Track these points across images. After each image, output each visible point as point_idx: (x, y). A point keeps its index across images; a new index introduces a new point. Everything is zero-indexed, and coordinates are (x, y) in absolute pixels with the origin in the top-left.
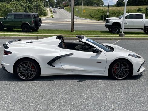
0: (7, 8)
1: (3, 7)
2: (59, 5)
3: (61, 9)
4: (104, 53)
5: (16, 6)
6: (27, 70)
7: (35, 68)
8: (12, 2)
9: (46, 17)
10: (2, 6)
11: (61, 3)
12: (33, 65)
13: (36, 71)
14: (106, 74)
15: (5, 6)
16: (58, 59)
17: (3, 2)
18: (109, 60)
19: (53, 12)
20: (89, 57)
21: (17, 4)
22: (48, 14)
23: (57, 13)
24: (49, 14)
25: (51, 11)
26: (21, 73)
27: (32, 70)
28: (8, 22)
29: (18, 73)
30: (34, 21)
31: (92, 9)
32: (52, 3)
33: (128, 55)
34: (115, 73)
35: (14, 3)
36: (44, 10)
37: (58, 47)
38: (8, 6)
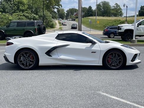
0: (10, 20)
1: (5, 19)
2: (70, 17)
3: (72, 20)
4: (98, 44)
5: (20, 17)
6: (27, 60)
7: (34, 59)
8: (15, 13)
9: (54, 29)
10: (4, 17)
11: (72, 14)
12: (33, 56)
13: (35, 62)
14: (101, 64)
15: (8, 17)
16: (55, 49)
17: (6, 13)
18: (102, 51)
19: (62, 24)
20: (84, 48)
21: (21, 16)
22: (56, 26)
23: (66, 25)
24: (58, 26)
25: (60, 23)
26: (21, 61)
27: (31, 60)
28: (10, 31)
29: (18, 61)
30: (38, 29)
31: (108, 20)
32: (61, 15)
33: (121, 45)
34: (108, 63)
35: (18, 14)
36: (51, 22)
37: (56, 39)
38: (11, 18)
